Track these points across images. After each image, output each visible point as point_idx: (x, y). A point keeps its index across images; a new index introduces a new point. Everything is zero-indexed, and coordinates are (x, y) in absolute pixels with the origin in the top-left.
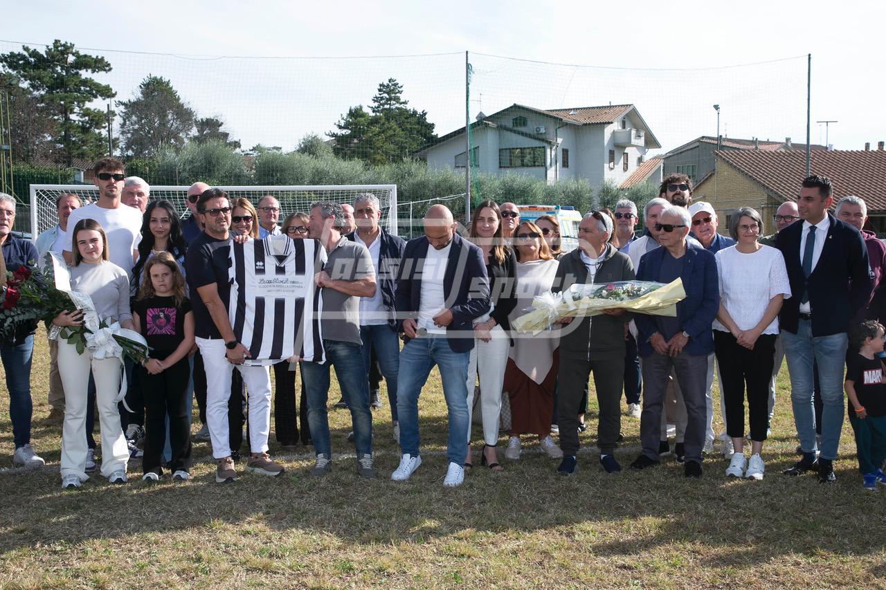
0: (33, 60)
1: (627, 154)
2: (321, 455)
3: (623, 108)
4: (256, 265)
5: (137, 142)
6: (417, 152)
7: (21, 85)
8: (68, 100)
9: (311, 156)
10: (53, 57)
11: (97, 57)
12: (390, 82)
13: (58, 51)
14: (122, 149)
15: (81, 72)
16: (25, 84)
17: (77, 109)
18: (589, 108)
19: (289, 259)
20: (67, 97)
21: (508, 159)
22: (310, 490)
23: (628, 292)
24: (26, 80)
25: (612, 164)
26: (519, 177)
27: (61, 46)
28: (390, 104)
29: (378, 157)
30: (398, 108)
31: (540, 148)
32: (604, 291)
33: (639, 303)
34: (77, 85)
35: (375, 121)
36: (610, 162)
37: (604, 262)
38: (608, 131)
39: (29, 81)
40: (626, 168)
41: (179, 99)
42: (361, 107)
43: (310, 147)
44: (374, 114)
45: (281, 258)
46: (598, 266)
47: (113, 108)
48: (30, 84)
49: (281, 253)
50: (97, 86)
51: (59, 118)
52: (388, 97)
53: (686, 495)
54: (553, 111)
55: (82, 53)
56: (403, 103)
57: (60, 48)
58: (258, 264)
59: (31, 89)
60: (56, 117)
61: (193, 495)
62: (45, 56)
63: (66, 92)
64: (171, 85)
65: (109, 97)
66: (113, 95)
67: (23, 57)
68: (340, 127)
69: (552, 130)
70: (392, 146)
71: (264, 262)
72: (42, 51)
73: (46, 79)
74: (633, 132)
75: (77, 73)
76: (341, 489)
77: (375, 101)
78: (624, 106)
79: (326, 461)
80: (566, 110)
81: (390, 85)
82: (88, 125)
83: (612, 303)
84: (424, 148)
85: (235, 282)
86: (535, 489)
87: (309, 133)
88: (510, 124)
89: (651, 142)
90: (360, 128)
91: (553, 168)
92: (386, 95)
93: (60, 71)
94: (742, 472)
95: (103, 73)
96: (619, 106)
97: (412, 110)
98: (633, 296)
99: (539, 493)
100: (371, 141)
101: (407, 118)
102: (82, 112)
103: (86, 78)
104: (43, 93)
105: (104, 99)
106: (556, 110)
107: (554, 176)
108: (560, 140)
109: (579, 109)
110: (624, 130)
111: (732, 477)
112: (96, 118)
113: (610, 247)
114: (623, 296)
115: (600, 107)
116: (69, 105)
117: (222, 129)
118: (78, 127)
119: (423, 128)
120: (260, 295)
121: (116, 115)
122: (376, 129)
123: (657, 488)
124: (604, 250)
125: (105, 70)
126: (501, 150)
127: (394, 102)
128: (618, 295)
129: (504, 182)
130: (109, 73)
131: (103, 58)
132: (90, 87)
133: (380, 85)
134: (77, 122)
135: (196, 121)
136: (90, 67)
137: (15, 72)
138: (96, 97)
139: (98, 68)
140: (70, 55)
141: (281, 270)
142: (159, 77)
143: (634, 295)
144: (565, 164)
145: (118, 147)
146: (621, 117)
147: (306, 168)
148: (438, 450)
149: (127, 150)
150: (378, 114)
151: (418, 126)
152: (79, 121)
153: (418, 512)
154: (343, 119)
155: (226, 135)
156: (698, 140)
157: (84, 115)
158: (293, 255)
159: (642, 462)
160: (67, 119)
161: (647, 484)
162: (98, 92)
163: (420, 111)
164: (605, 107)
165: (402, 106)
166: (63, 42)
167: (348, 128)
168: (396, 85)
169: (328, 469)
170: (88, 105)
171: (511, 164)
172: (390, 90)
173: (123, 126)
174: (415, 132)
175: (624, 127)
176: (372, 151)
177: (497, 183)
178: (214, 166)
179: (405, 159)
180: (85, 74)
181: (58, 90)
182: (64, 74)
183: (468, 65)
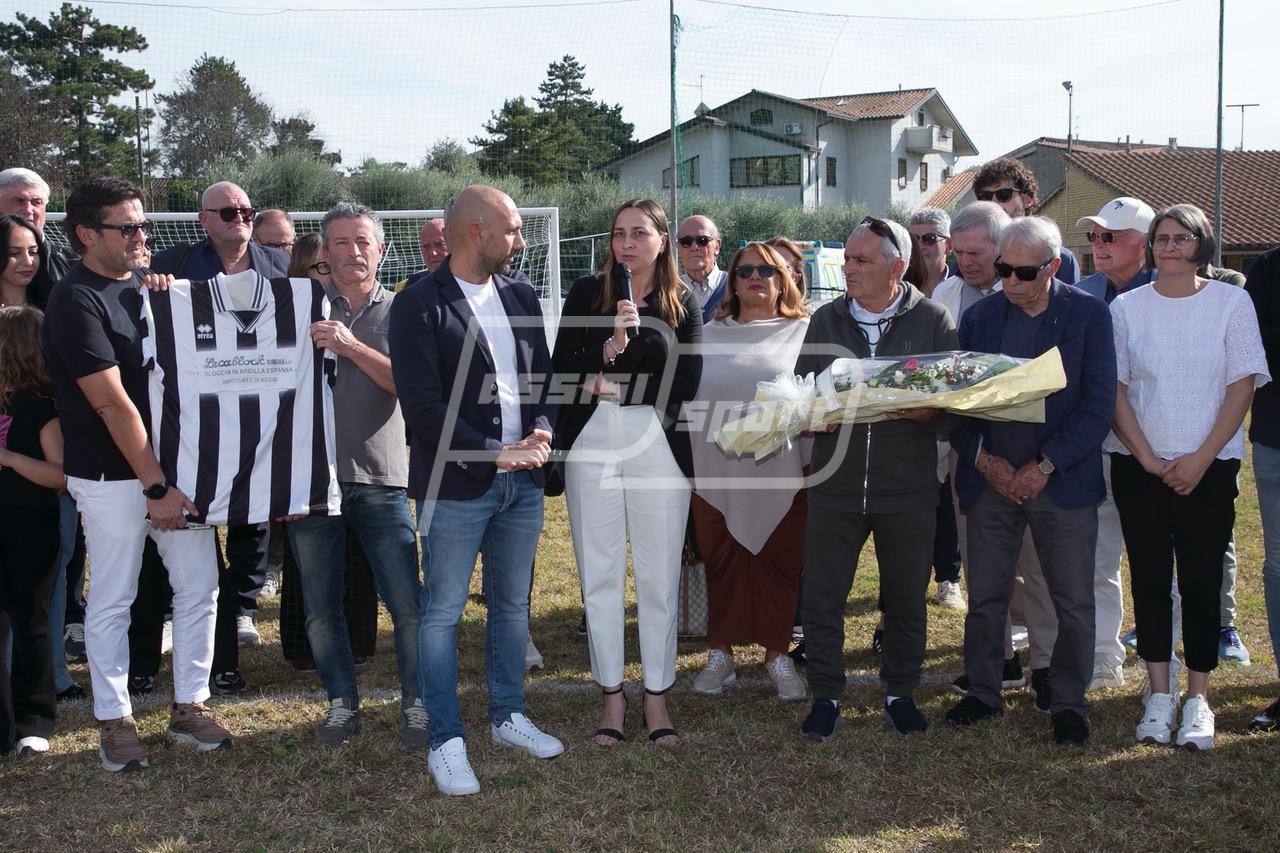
0: (31, 33)
1: (926, 164)
2: (338, 701)
3: (920, 95)
4: (197, 332)
5: (188, 156)
6: (605, 164)
7: (14, 72)
8: (84, 93)
9: (444, 172)
10: (60, 28)
11: (126, 27)
12: (565, 60)
13: (68, 19)
14: (165, 167)
15: (102, 51)
16: (20, 71)
17: (96, 107)
18: (868, 95)
19: (263, 317)
20: (81, 89)
21: (745, 173)
22: (304, 778)
23: (948, 374)
24: (22, 64)
25: (902, 180)
26: (760, 201)
27: (73, 12)
28: (566, 95)
29: (548, 175)
30: (578, 101)
31: (790, 156)
32: (899, 373)
33: (972, 397)
34: (96, 71)
35: (542, 120)
36: (900, 177)
37: (896, 320)
38: (897, 129)
39: (25, 66)
40: (924, 187)
41: (248, 89)
42: (522, 100)
43: (444, 160)
44: (541, 110)
45: (247, 317)
46: (883, 326)
47: (151, 105)
48: (28, 71)
49: (248, 307)
50: (127, 71)
51: (72, 121)
52: (562, 84)
53: (1060, 790)
54: (813, 100)
55: (103, 23)
56: (586, 92)
57: (70, 16)
58: (201, 328)
59: (30, 79)
60: (67, 120)
61: (66, 791)
62: (50, 28)
63: (80, 80)
64: (236, 69)
65: (143, 88)
66: (150, 86)
67: (17, 30)
68: (491, 130)
69: (810, 129)
70: (568, 158)
71: (212, 325)
72: (45, 21)
73: (51, 62)
74: (936, 130)
75: (97, 53)
76: (367, 775)
77: (543, 90)
78: (922, 90)
79: (348, 713)
80: (832, 98)
81: (566, 65)
82: (113, 132)
83: (915, 397)
84: (617, 159)
85: (157, 367)
86: (755, 774)
87: (443, 139)
88: (746, 121)
89: (963, 146)
90: (521, 132)
91: (813, 186)
92: (559, 81)
93: (72, 50)
94: (1169, 732)
95: (134, 53)
96: (914, 91)
97: (599, 104)
98: (957, 383)
99: (762, 785)
100: (538, 150)
101: (590, 116)
102: (104, 111)
103: (111, 60)
104: (46, 83)
105: (137, 92)
106: (817, 99)
107: (813, 199)
108: (823, 145)
109: (852, 96)
110: (922, 128)
111: (1150, 741)
112: (125, 120)
113: (910, 290)
114: (937, 383)
115: (884, 94)
116: (84, 100)
117: (312, 135)
118: (99, 133)
119: (617, 130)
120: (208, 390)
121: (154, 115)
122: (545, 132)
123: (1001, 771)
124: (897, 295)
125: (138, 48)
126: (732, 161)
127: (572, 92)
128: (926, 381)
129: (736, 210)
130: (144, 52)
131: (134, 30)
132: (116, 74)
133: (551, 66)
134: (98, 127)
135: (274, 124)
136: (116, 44)
137: (6, 53)
138: (125, 88)
139: (127, 44)
140: (86, 26)
141: (247, 340)
142: (218, 58)
143: (960, 381)
144: (831, 181)
145: (159, 163)
146: (916, 108)
147: (435, 190)
148: (576, 681)
149: (173, 168)
150: (547, 110)
151: (609, 126)
152: (100, 124)
153: (510, 834)
154: (495, 117)
155: (319, 144)
156: (1035, 144)
157: (107, 116)
158: (271, 309)
159: (969, 712)
160: (83, 122)
161: (980, 761)
162: (128, 80)
163: (611, 106)
164: (892, 93)
165: (584, 97)
166: (75, 6)
167: (502, 132)
168: (574, 65)
169: (352, 728)
170: (112, 100)
171: (748, 180)
172: (566, 73)
173: (166, 131)
174: (604, 137)
175: (921, 122)
176: (539, 166)
177: (727, 210)
178: (296, 189)
179: (585, 175)
180: (109, 54)
181: (70, 79)
182: (78, 55)
183: (673, 17)
